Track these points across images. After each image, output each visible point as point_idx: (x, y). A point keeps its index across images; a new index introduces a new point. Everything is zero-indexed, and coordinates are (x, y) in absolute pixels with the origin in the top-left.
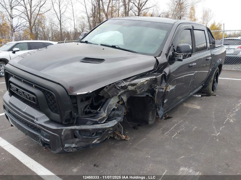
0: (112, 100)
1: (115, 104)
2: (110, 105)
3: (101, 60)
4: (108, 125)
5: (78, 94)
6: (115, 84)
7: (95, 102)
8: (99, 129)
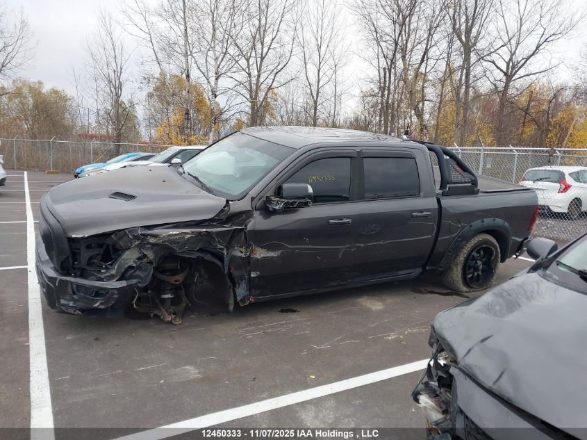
0: (127, 253)
1: (132, 261)
2: (124, 259)
3: (131, 197)
4: (111, 285)
5: (73, 236)
6: (126, 231)
7: (114, 254)
8: (101, 289)
